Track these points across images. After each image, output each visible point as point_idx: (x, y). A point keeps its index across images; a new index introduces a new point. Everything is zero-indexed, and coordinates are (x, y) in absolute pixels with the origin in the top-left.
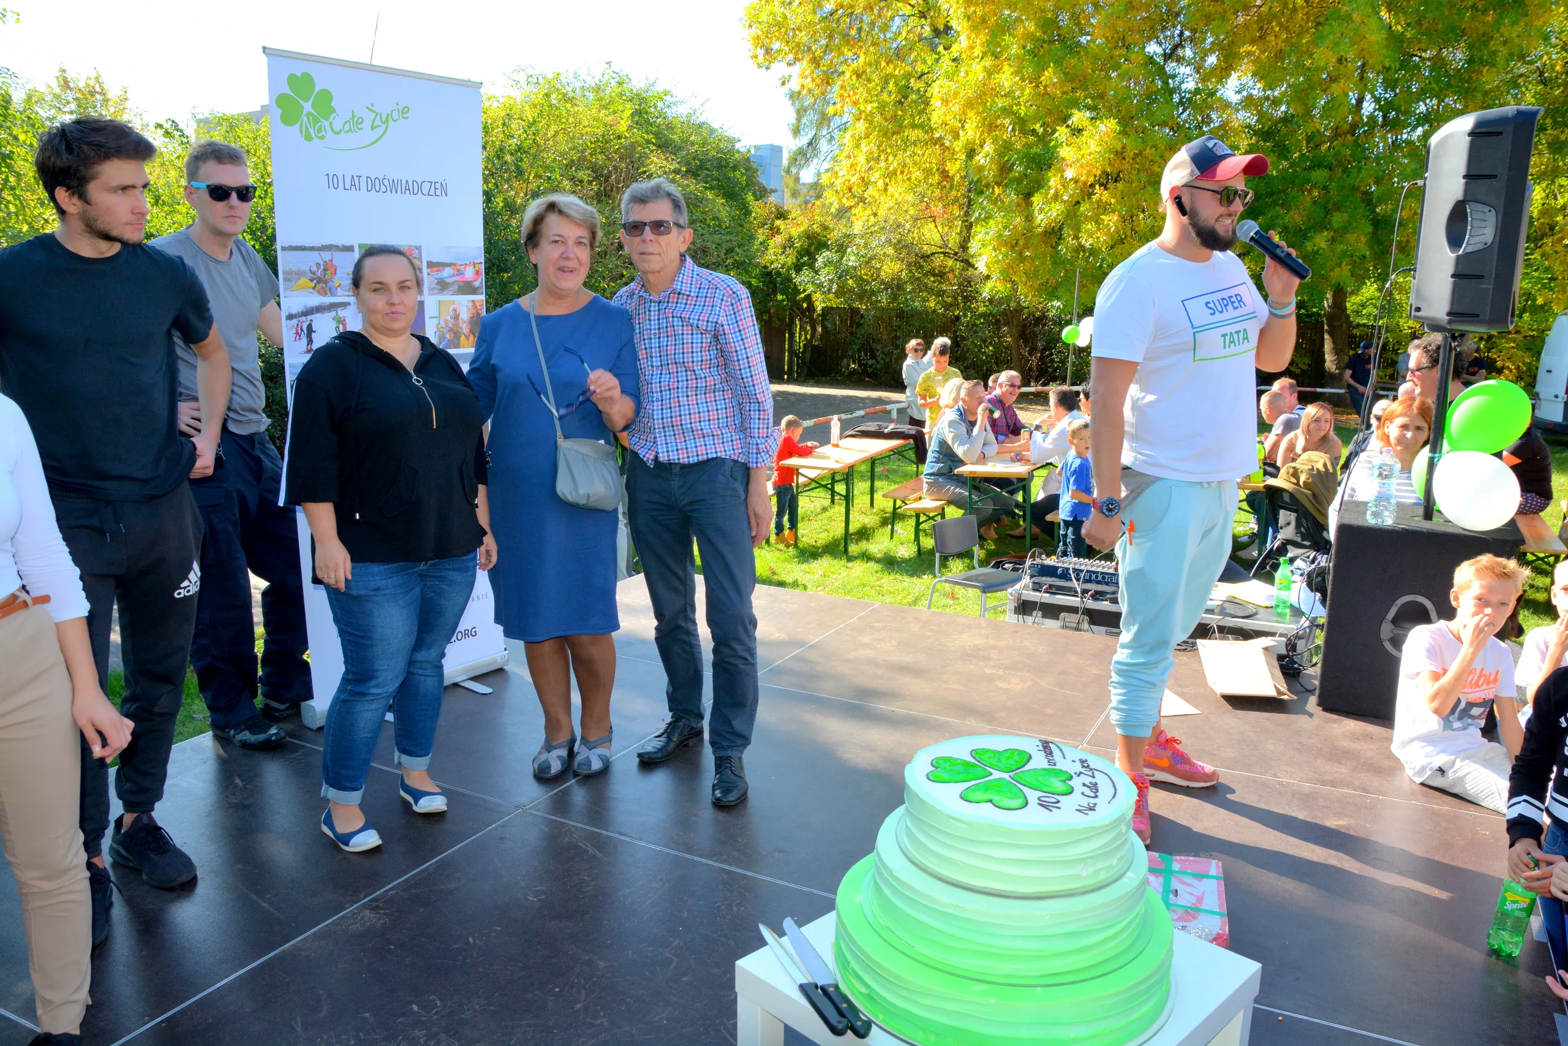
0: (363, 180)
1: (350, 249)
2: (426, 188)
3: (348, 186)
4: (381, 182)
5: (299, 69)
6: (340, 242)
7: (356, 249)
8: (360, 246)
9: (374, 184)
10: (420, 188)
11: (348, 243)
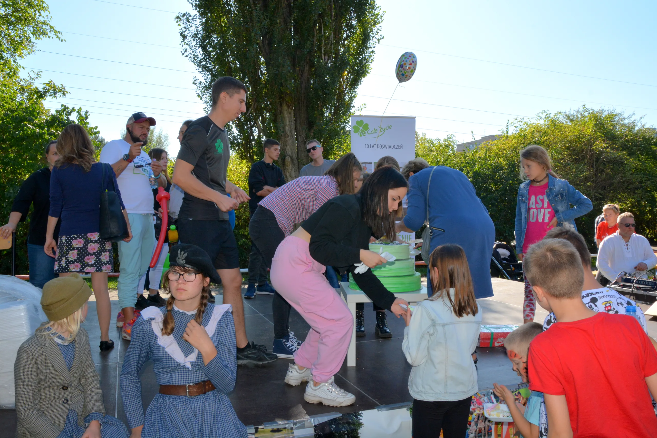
0: (376, 146)
1: (371, 163)
2: (396, 147)
3: (371, 147)
4: (382, 146)
5: (359, 119)
6: (368, 162)
7: (373, 163)
8: (374, 163)
9: (379, 146)
10: (394, 147)
11: (370, 162)
